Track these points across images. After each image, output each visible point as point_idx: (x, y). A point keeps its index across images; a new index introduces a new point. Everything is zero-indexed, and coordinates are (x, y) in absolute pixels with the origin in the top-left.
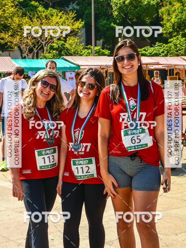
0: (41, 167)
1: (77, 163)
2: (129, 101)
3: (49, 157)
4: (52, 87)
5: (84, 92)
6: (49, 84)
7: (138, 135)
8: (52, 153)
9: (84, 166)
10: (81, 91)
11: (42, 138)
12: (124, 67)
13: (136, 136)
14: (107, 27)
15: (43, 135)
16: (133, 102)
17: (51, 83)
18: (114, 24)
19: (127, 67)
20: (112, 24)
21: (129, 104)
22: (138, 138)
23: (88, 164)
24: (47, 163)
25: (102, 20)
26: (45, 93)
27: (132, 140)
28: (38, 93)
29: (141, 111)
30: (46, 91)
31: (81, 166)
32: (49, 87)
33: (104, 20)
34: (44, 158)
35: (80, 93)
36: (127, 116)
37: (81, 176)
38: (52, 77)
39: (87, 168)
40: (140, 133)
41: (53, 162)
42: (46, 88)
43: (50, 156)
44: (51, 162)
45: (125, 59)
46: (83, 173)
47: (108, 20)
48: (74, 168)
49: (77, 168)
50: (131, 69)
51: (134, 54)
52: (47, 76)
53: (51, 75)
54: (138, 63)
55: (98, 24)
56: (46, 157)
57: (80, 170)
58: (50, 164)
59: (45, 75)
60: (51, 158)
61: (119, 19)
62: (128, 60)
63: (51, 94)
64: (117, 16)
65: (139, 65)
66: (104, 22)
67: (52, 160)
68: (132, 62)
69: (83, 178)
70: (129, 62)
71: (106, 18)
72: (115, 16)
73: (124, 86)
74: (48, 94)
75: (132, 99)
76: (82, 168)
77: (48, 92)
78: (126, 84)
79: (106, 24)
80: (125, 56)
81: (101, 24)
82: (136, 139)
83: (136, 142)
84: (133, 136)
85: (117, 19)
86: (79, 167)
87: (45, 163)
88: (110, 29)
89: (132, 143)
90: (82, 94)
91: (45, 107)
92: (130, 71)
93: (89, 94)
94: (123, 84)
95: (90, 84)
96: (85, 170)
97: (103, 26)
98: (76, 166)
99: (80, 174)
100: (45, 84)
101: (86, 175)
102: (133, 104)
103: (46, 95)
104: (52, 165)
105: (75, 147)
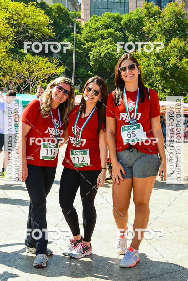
0: (43, 157)
1: (74, 153)
2: (128, 103)
3: (51, 150)
4: (65, 92)
5: (89, 97)
6: (63, 89)
7: (133, 131)
8: (55, 148)
9: (80, 157)
10: (87, 96)
11: (50, 133)
12: (126, 76)
13: (131, 131)
14: (84, 75)
15: (51, 131)
16: (132, 104)
17: (65, 89)
18: (90, 72)
19: (129, 76)
20: (89, 72)
21: (128, 105)
22: (134, 133)
23: (83, 155)
24: (49, 155)
25: (80, 68)
26: (59, 96)
27: (128, 135)
28: (53, 96)
29: (138, 111)
30: (60, 95)
31: (77, 156)
32: (63, 91)
33: (82, 68)
34: (47, 150)
35: (86, 97)
36: (126, 115)
37: (77, 164)
38: (67, 84)
39: (83, 158)
40: (135, 129)
41: (53, 155)
42: (60, 92)
43: (53, 149)
44: (52, 154)
45: (127, 69)
46: (79, 162)
47: (85, 69)
48: (72, 157)
49: (74, 157)
50: (132, 77)
51: (134, 65)
52: (63, 82)
53: (66, 81)
54: (138, 72)
55: (77, 71)
56: (49, 149)
57: (77, 159)
58: (51, 156)
59: (62, 81)
60: (53, 151)
61: (95, 69)
62: (130, 69)
63: (64, 98)
64: (93, 65)
65: (139, 73)
66: (82, 70)
67: (53, 153)
68: (132, 71)
69: (79, 166)
70: (130, 71)
71: (84, 67)
72: (92, 66)
73: (126, 91)
74: (61, 97)
75: (131, 102)
76: (78, 157)
77: (61, 95)
78: (128, 90)
79: (84, 72)
80: (127, 67)
81: (80, 72)
82: (131, 134)
83: (132, 137)
84: (129, 131)
85: (94, 68)
86: (76, 157)
87: (47, 154)
88: (88, 76)
89: (128, 137)
90: (87, 97)
91: (57, 108)
92: (132, 79)
93: (93, 98)
94: (126, 89)
95: (95, 90)
96: (81, 159)
97: (82, 73)
98: (74, 156)
99: (77, 162)
100: (60, 88)
101: (81, 164)
102: (131, 106)
103: (59, 98)
104: (52, 157)
105: (76, 142)
